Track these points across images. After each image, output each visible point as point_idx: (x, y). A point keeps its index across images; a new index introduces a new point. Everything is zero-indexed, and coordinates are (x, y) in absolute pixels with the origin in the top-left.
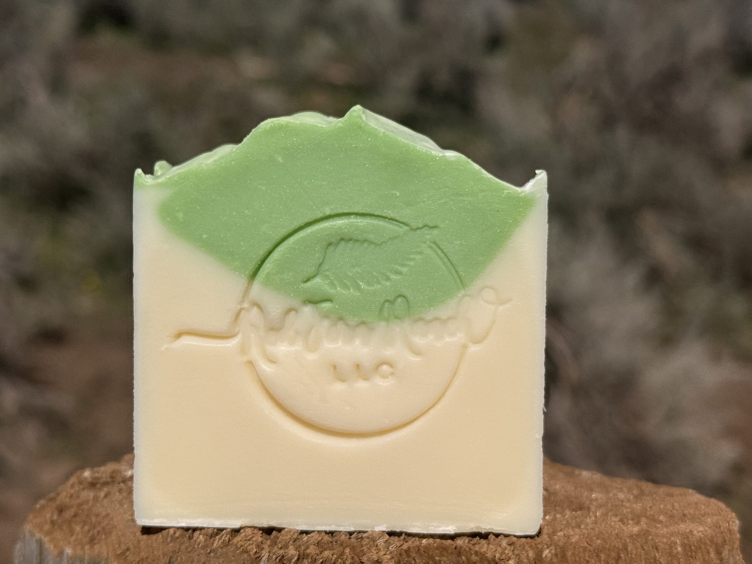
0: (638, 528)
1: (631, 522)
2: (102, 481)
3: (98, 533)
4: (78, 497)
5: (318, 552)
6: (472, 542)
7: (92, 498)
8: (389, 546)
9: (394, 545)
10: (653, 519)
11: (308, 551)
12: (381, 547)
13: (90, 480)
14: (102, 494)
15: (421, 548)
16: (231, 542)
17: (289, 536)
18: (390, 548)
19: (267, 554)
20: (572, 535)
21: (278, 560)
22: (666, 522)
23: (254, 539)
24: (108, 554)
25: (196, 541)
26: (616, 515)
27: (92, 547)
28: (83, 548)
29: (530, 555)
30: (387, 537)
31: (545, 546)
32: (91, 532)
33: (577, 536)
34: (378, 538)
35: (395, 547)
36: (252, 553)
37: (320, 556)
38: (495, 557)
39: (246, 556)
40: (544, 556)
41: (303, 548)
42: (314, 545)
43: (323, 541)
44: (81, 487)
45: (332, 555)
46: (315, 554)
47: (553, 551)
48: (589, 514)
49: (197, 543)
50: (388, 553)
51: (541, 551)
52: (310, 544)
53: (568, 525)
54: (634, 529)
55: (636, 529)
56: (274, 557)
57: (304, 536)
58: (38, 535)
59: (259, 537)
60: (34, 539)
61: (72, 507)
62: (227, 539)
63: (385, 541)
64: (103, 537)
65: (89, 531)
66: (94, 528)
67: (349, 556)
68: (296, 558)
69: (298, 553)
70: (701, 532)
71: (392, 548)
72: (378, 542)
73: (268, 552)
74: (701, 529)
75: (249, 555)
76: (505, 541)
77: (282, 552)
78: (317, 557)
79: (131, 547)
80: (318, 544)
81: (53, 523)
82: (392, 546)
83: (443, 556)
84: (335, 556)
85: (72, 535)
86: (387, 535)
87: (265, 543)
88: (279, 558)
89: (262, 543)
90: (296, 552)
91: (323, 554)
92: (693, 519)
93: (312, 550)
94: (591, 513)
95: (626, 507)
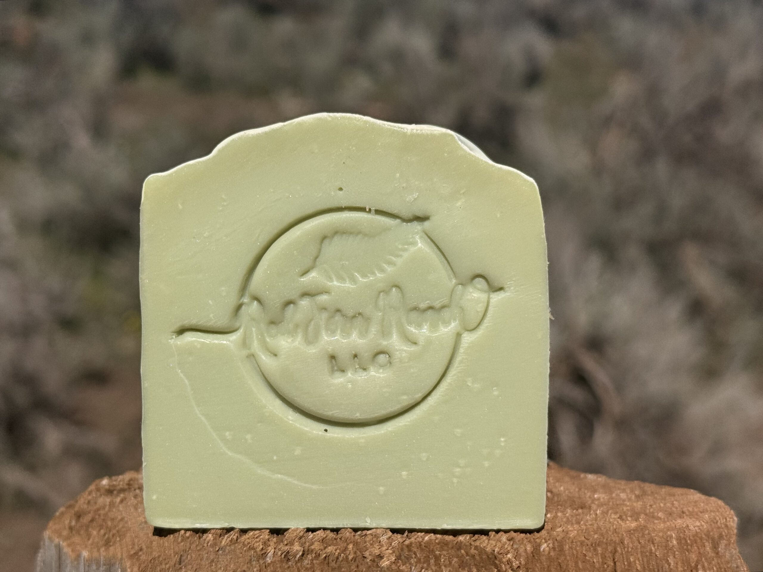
0: (636, 523)
1: (629, 519)
2: (118, 488)
3: (113, 536)
4: (96, 503)
5: (322, 547)
6: (472, 539)
7: (108, 503)
8: (392, 543)
9: (396, 541)
10: (652, 517)
11: (313, 547)
12: (384, 543)
13: (107, 487)
14: (118, 500)
15: (422, 543)
16: (239, 541)
17: (295, 534)
18: (393, 544)
19: (273, 550)
20: (571, 531)
21: (283, 556)
22: (664, 519)
23: (261, 537)
24: (122, 555)
25: (205, 540)
26: (616, 513)
27: (107, 549)
28: (99, 550)
29: (528, 549)
30: (390, 534)
31: (543, 541)
32: (107, 536)
33: (576, 532)
34: (381, 535)
35: (397, 543)
36: (258, 550)
37: (324, 551)
38: (494, 551)
39: (253, 553)
40: (542, 549)
41: (307, 544)
42: (319, 541)
43: (327, 538)
44: (98, 494)
45: (336, 550)
46: (319, 549)
47: (551, 545)
48: (590, 512)
49: (206, 542)
50: (390, 548)
51: (540, 545)
52: (315, 541)
53: (568, 522)
54: (632, 525)
55: (634, 525)
56: (280, 553)
57: (309, 534)
58: (56, 540)
59: (266, 535)
60: (53, 545)
61: (89, 512)
62: (235, 537)
63: (388, 538)
64: (118, 539)
65: (105, 534)
66: (110, 531)
67: (352, 552)
68: (301, 553)
69: (302, 549)
70: (698, 526)
71: (395, 544)
72: (381, 539)
73: (273, 548)
74: (698, 524)
75: (256, 552)
76: (505, 537)
77: (287, 548)
78: (321, 553)
79: (144, 547)
80: (322, 541)
81: (71, 528)
82: (394, 543)
83: (444, 550)
84: (338, 551)
85: (89, 539)
86: (390, 532)
87: (272, 540)
88: (285, 553)
89: (268, 540)
90: (301, 548)
91: (326, 550)
92: (691, 515)
93: (316, 546)
94: (592, 512)
95: (627, 506)
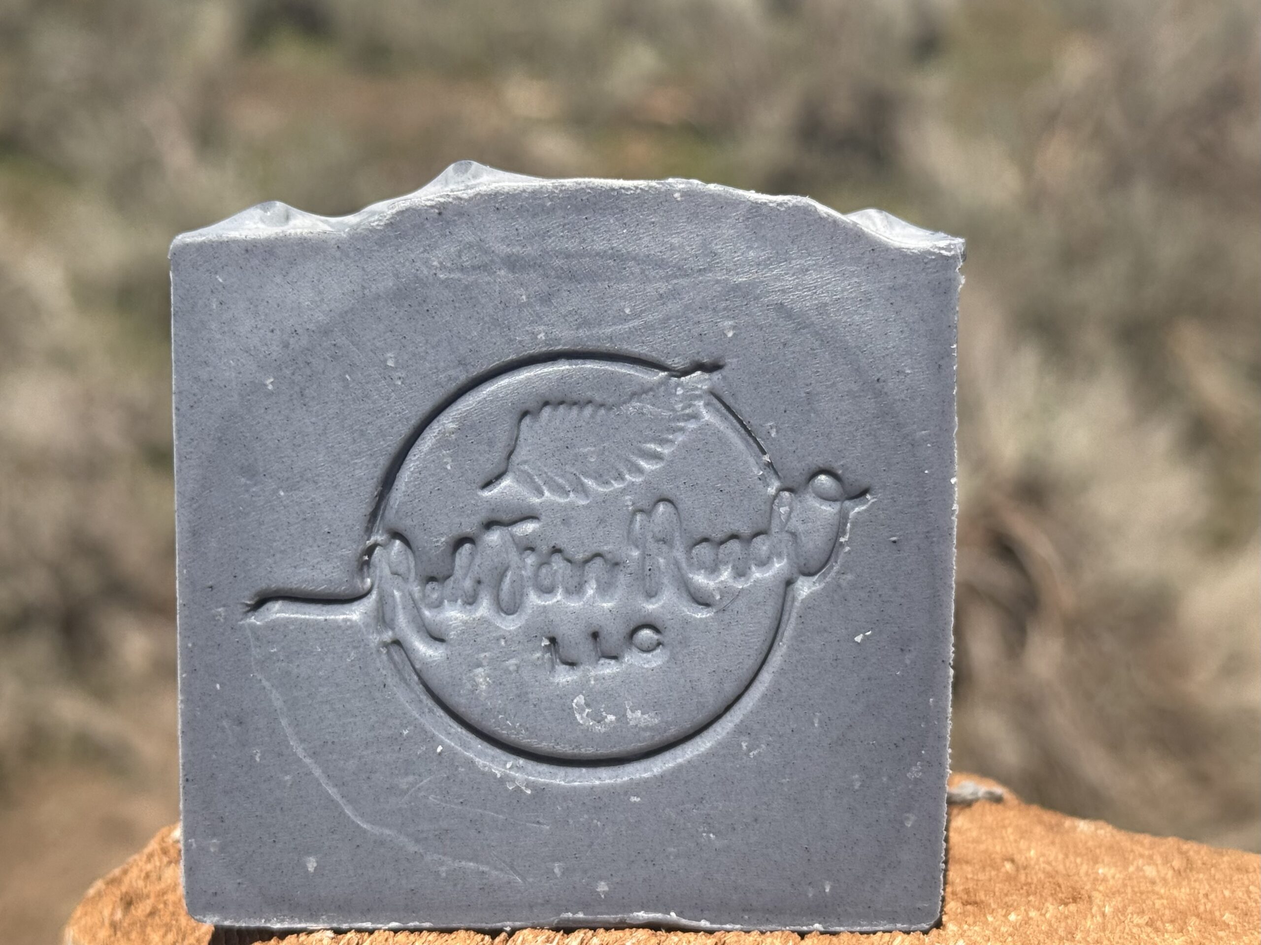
0: (1183, 938)
1: (1169, 927)
26: (1142, 912)
44: (165, 859)
48: (1091, 909)
61: (148, 896)
81: (113, 925)
94: (1095, 909)
95: (1161, 897)
